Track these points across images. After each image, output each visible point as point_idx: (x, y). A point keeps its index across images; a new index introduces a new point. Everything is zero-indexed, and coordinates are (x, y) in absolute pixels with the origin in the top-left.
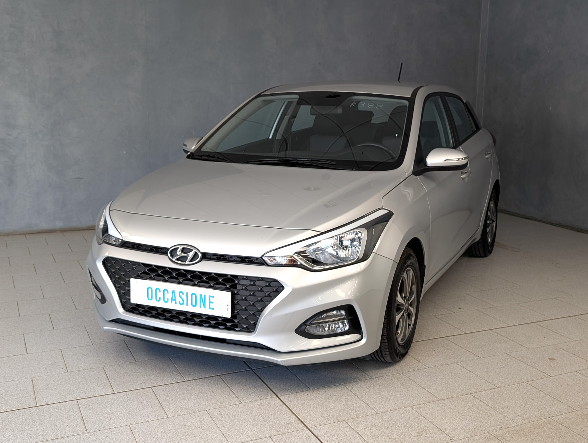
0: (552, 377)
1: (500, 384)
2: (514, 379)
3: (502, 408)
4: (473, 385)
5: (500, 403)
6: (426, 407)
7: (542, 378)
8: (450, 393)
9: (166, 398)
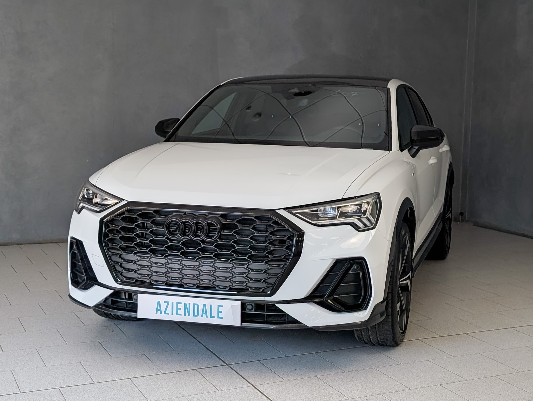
0: (521, 372)
4: (443, 378)
5: (467, 392)
6: (396, 394)
8: (420, 384)
9: (145, 386)
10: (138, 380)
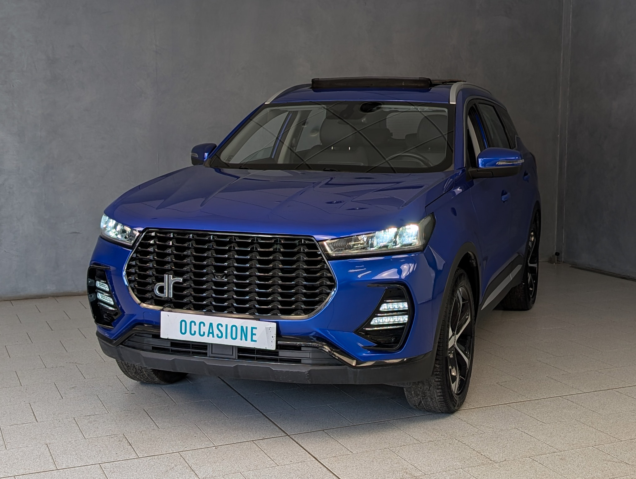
0: (623, 442)
1: (563, 448)
2: (580, 443)
3: (563, 470)
4: (533, 449)
5: (561, 465)
6: (479, 469)
7: (612, 443)
8: (507, 456)
9: (195, 461)
10: (187, 454)
